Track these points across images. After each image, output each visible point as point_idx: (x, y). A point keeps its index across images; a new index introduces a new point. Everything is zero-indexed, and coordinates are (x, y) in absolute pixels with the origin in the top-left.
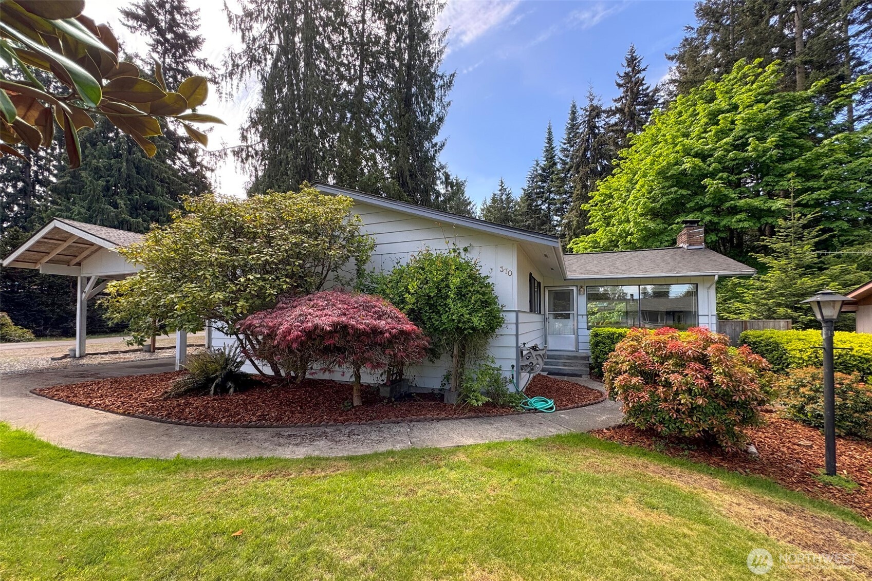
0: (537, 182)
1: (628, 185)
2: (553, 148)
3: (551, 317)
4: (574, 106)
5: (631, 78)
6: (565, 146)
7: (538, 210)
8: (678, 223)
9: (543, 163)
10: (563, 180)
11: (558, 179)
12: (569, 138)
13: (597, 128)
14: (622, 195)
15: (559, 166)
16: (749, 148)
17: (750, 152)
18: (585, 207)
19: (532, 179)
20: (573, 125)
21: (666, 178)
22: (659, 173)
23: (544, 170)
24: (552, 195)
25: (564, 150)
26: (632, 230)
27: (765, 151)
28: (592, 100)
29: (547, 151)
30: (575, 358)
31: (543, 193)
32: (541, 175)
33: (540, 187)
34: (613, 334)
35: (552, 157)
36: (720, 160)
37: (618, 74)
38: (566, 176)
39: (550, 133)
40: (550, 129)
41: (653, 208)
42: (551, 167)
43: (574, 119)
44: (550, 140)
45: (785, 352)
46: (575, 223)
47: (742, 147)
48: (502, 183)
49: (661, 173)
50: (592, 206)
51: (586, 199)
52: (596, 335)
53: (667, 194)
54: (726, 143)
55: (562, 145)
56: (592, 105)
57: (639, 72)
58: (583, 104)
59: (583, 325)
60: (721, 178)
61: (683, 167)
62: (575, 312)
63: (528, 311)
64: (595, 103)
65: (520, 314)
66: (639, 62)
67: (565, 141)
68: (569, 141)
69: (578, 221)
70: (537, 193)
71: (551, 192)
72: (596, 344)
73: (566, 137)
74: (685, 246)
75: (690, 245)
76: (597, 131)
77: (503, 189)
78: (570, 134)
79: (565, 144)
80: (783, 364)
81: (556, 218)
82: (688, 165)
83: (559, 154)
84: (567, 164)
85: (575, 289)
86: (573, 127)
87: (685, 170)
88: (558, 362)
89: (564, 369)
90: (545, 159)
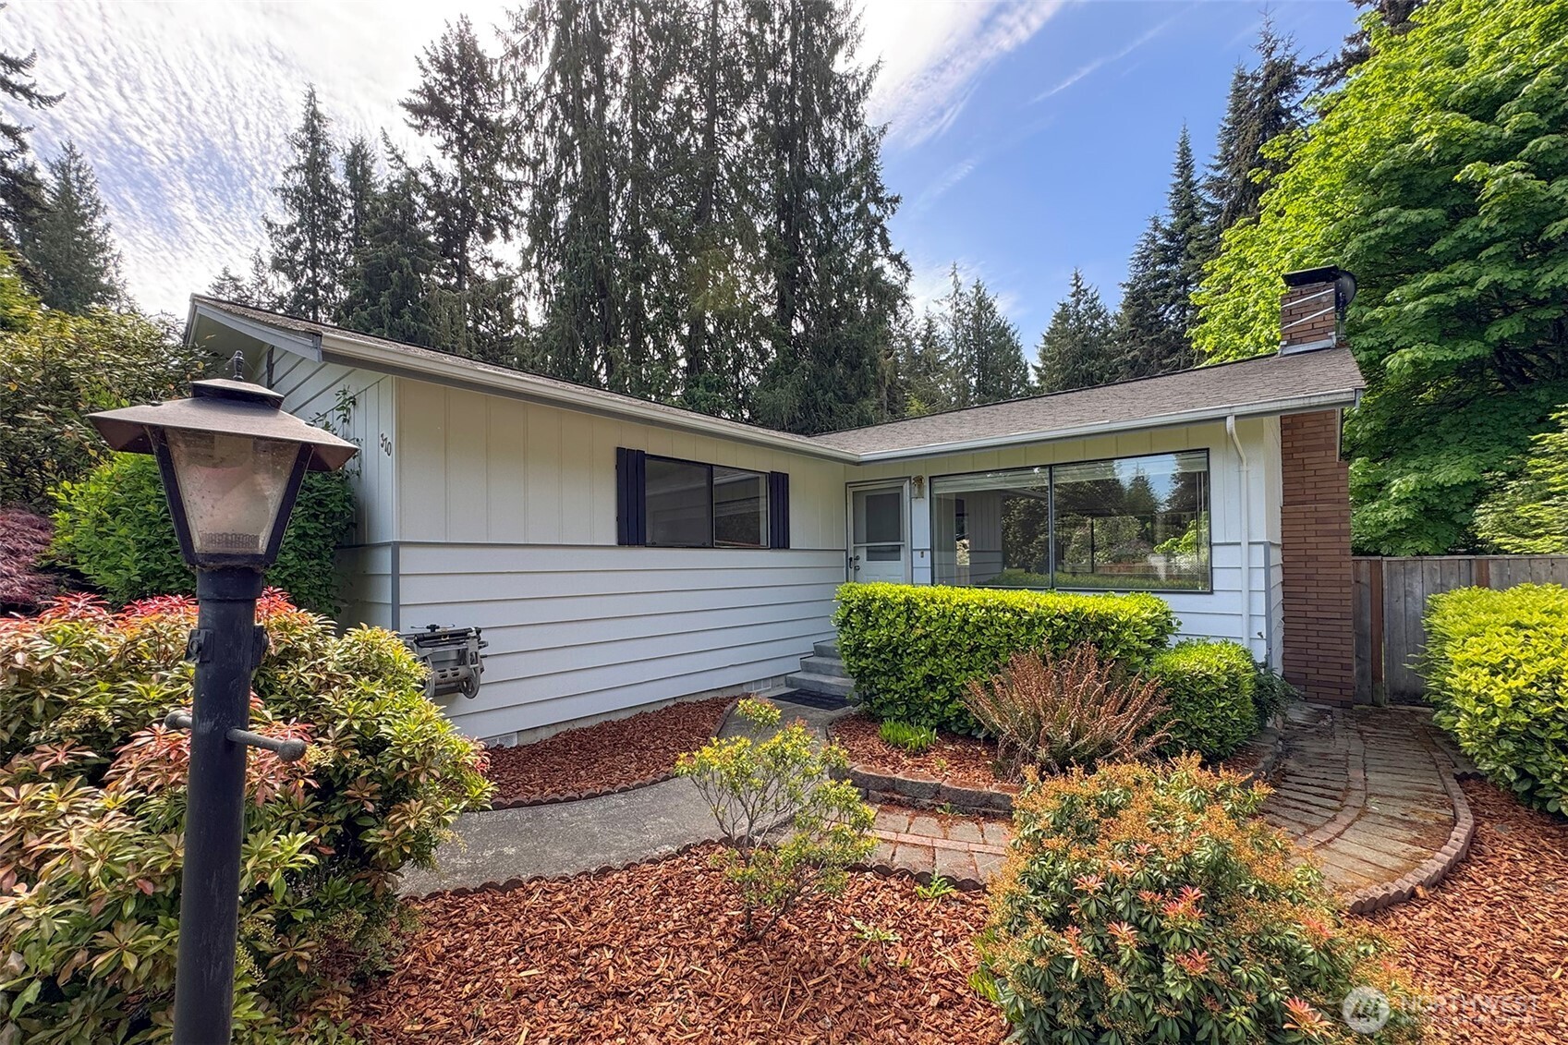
0: (1154, 265)
2: (1193, 184)
3: (864, 557)
4: (1239, 80)
6: (1218, 174)
7: (1159, 323)
9: (1168, 221)
11: (1199, 249)
12: (1228, 153)
15: (1205, 222)
19: (1144, 260)
20: (1238, 123)
23: (1170, 236)
25: (1213, 185)
28: (1270, 52)
29: (1178, 192)
31: (1168, 286)
32: (1164, 248)
33: (1160, 276)
35: (1190, 206)
39: (1185, 152)
40: (1184, 143)
42: (1185, 227)
44: (1185, 167)
48: (1077, 278)
55: (1211, 172)
56: (1267, 66)
59: (924, 576)
62: (907, 542)
63: (614, 543)
65: (403, 551)
67: (1218, 162)
68: (1227, 159)
70: (1154, 289)
71: (1188, 282)
73: (1219, 153)
77: (1079, 293)
78: (1230, 142)
79: (1218, 168)
83: (1205, 197)
85: (905, 485)
88: (832, 667)
89: (830, 685)
90: (1172, 212)
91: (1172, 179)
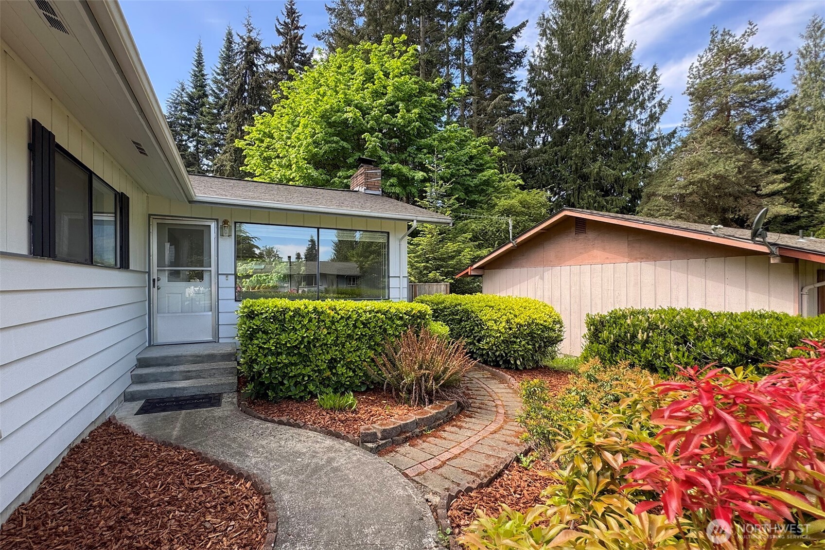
0: (182, 111)
1: (289, 126)
2: (203, 75)
3: (164, 278)
4: (230, 34)
5: (290, 30)
6: (219, 77)
8: (339, 177)
9: (190, 89)
10: (216, 118)
11: (209, 113)
12: (224, 69)
13: (256, 66)
14: (283, 136)
15: (211, 99)
16: (398, 115)
17: (399, 120)
18: (239, 144)
19: (175, 106)
20: (229, 57)
21: (331, 125)
22: (322, 117)
23: (191, 98)
24: (201, 133)
25: (216, 82)
26: (294, 175)
27: (410, 122)
28: (250, 31)
29: (196, 76)
30: (211, 358)
31: (190, 126)
32: (187, 104)
33: (184, 118)
34: (284, 311)
35: (203, 86)
36: (377, 119)
37: (278, 20)
38: (219, 114)
39: (200, 55)
40: (199, 50)
41: (316, 154)
42: (200, 97)
43: (229, 48)
44: (200, 63)
45: (480, 324)
46: (228, 168)
47: (393, 112)
49: (324, 117)
50: (249, 144)
51: (242, 135)
52: (251, 315)
53: (330, 142)
54: (380, 105)
56: (249, 37)
57: (297, 28)
58: (240, 32)
59: (228, 292)
60: (377, 137)
61: (345, 116)
62: (213, 268)
63: (24, 251)
64: (253, 35)
66: (298, 17)
67: (218, 71)
68: (224, 73)
69: (232, 166)
70: (181, 125)
71: (200, 129)
72: (250, 336)
73: (219, 66)
74: (362, 189)
75: (367, 189)
76: (255, 69)
78: (224, 64)
79: (218, 74)
80: (475, 337)
81: (205, 161)
82: (351, 115)
83: (211, 86)
84: (220, 99)
85: (213, 225)
86: (228, 59)
87: (347, 119)
88: (172, 373)
89: (184, 389)
90: (192, 85)
91: (192, 67)
